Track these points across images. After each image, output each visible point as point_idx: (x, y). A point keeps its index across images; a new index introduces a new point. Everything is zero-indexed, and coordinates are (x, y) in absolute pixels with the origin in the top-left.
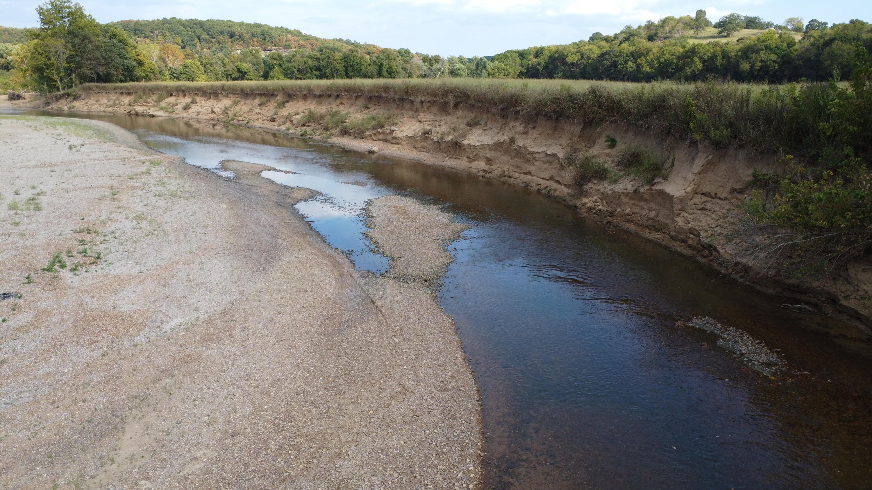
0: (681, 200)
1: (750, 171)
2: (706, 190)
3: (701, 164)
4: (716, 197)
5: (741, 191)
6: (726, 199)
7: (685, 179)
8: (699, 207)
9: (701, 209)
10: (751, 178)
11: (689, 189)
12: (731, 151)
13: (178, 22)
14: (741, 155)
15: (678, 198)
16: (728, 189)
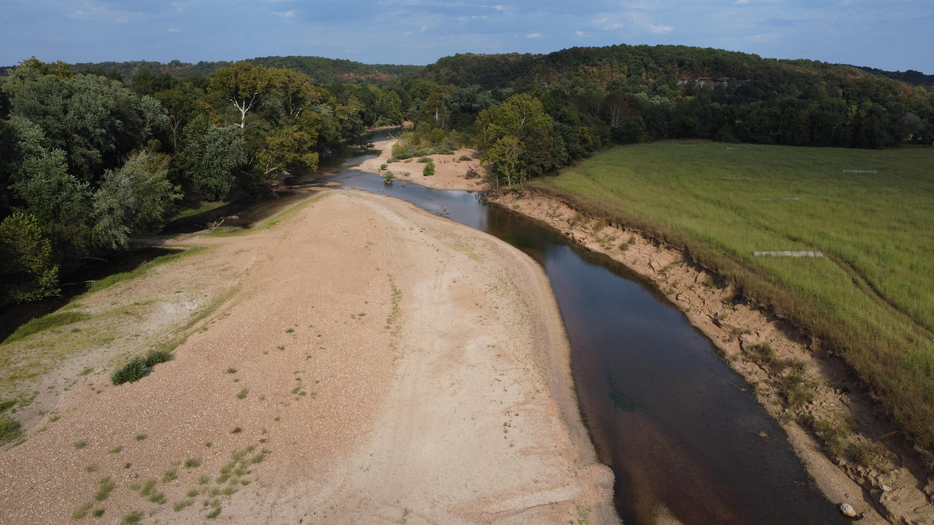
13: (627, 49)
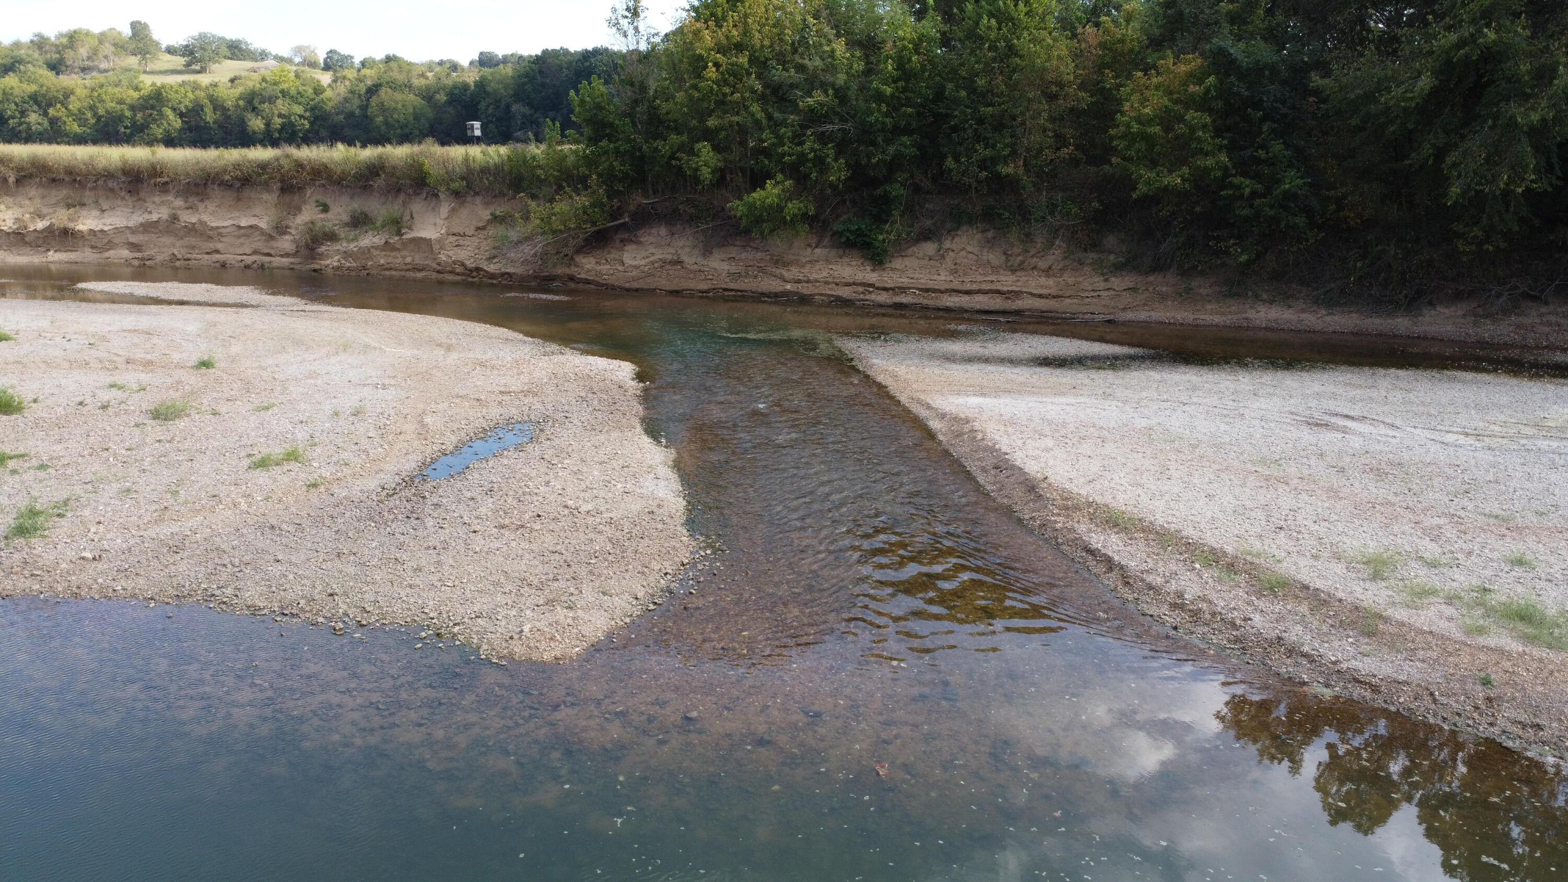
0: (439, 241)
1: (488, 212)
2: (456, 231)
3: (446, 211)
4: (464, 235)
5: (483, 228)
6: (473, 235)
7: (435, 224)
8: (454, 244)
9: (457, 246)
10: (489, 217)
11: (443, 232)
12: (469, 199)
14: (478, 200)
15: (435, 240)
16: (473, 228)
